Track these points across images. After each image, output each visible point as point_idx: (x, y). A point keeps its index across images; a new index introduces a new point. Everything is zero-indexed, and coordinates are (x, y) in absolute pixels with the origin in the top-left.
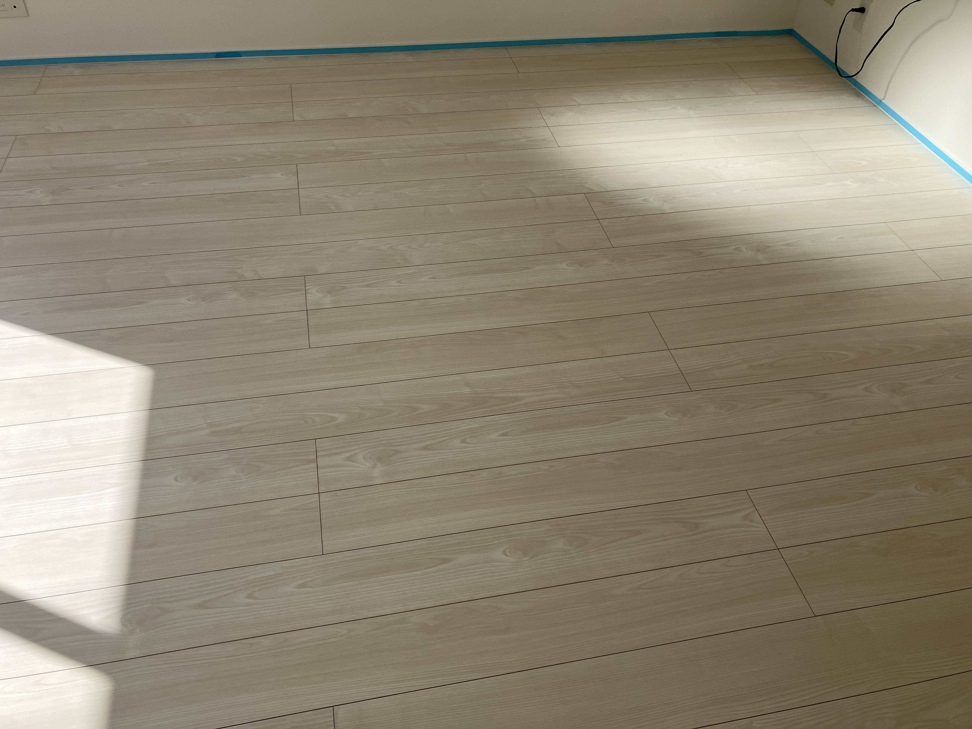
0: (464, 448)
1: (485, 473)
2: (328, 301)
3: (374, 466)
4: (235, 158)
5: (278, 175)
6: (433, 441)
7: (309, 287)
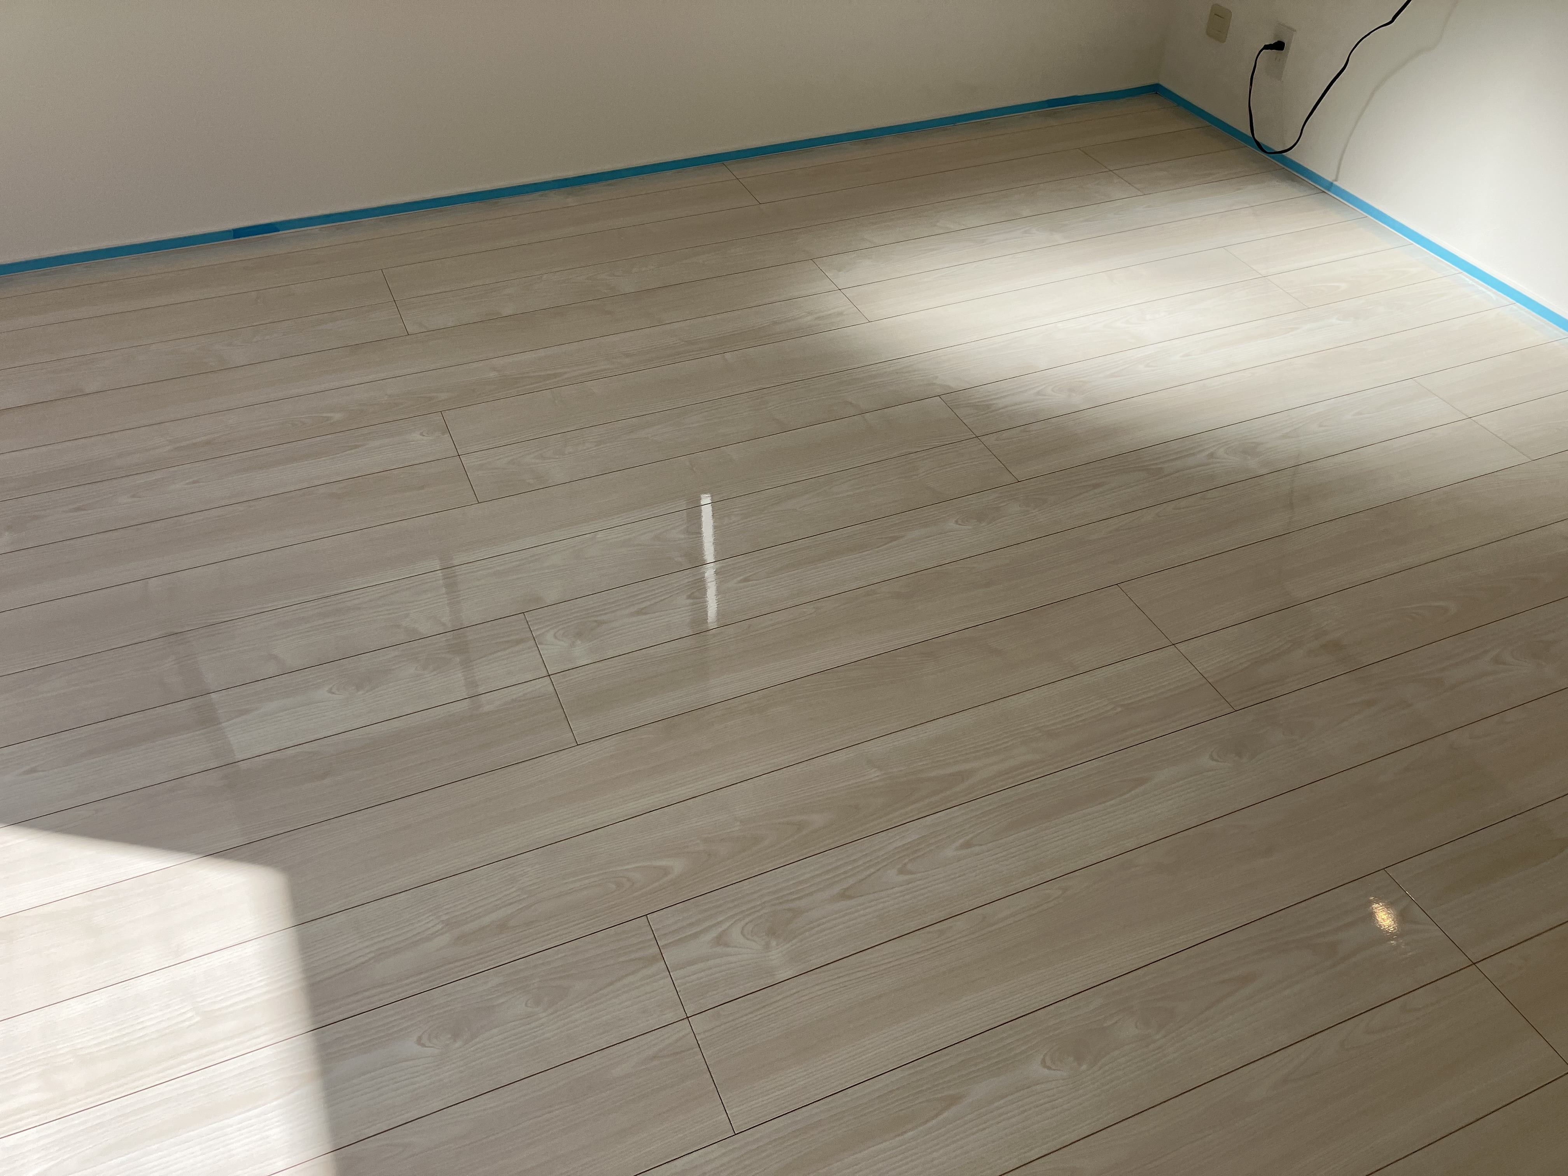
0: (909, 882)
1: (960, 924)
2: (581, 653)
3: (767, 946)
4: (329, 415)
5: (416, 436)
6: (851, 881)
7: (538, 633)
